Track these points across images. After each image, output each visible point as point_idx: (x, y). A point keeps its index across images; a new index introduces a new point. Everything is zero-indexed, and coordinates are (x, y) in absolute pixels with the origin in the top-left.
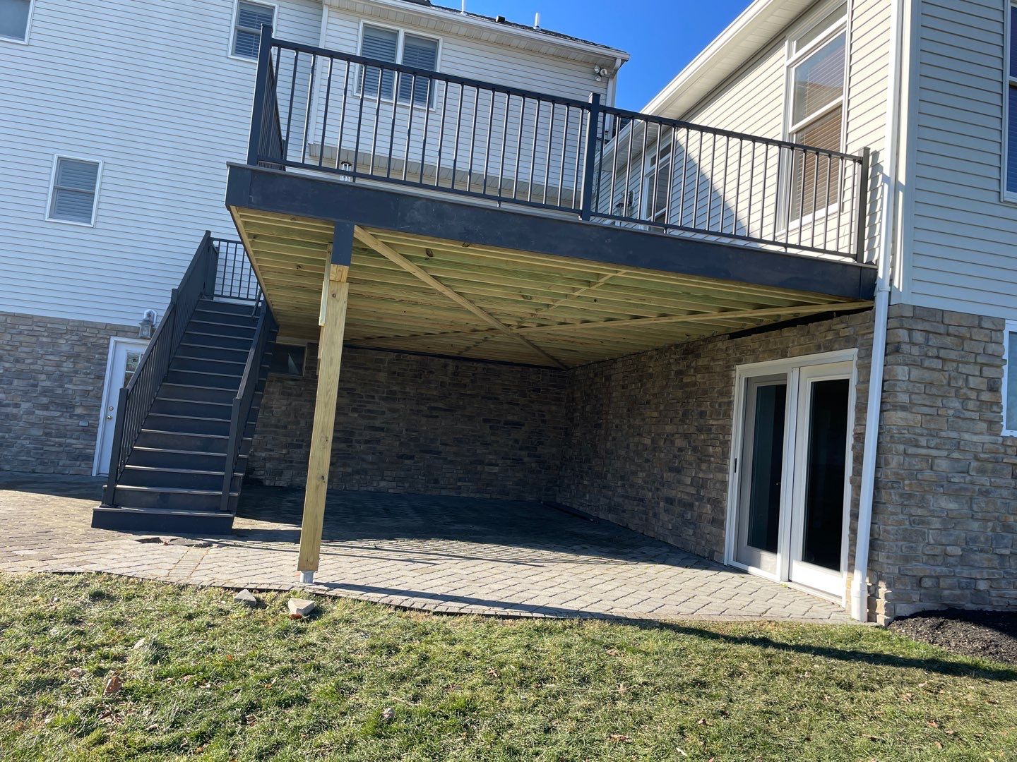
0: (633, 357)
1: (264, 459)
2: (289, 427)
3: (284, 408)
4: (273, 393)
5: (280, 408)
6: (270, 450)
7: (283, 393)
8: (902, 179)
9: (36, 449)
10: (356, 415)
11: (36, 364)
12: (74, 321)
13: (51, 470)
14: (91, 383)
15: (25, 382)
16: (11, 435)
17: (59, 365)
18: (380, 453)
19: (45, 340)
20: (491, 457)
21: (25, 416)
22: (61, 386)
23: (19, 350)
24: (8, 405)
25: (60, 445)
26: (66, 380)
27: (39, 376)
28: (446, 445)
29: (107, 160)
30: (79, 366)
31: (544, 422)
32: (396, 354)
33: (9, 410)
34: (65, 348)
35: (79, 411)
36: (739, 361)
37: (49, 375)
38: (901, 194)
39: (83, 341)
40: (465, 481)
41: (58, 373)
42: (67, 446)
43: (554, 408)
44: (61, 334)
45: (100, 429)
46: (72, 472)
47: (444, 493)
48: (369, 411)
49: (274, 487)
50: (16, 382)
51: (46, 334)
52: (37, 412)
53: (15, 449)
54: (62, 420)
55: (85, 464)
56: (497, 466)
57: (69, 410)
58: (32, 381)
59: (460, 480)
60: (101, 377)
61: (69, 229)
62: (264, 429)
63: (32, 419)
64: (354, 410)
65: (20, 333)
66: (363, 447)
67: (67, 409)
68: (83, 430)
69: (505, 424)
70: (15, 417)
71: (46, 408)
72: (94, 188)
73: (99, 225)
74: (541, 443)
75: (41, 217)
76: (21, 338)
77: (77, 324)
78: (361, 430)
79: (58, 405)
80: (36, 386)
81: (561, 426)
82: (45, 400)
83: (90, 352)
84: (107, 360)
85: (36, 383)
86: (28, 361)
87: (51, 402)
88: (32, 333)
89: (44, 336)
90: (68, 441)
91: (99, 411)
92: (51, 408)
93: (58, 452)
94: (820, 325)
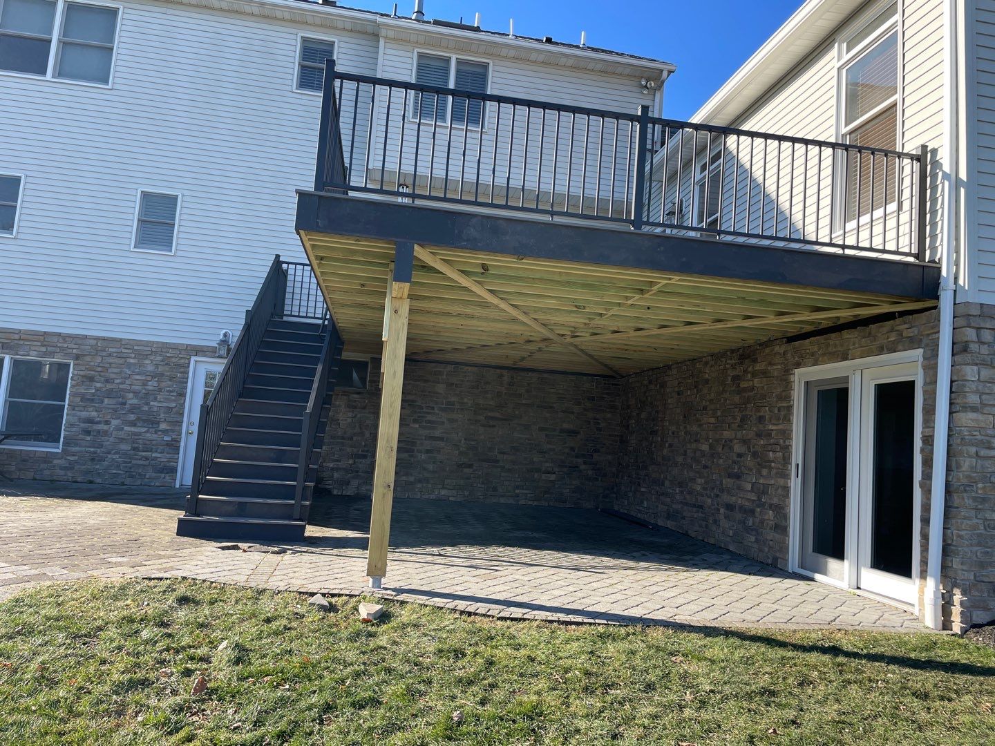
0: (688, 363)
1: (332, 469)
2: (355, 438)
3: (349, 420)
4: (339, 406)
5: (346, 420)
6: (337, 461)
7: (349, 406)
8: (963, 175)
9: (125, 462)
10: (417, 426)
11: (125, 383)
12: (158, 343)
13: (139, 482)
14: (174, 401)
15: (114, 401)
16: (102, 450)
17: (144, 384)
18: (441, 462)
19: (132, 361)
20: (547, 465)
21: (115, 433)
22: (147, 404)
23: (110, 370)
24: (99, 423)
25: (147, 459)
26: (151, 398)
27: (127, 394)
28: (504, 453)
29: (186, 193)
30: (163, 385)
31: (599, 429)
32: (453, 366)
33: (101, 427)
34: (150, 368)
35: (163, 426)
36: (798, 365)
37: (136, 393)
38: (962, 191)
39: (166, 361)
40: (523, 489)
41: (144, 391)
42: (152, 460)
43: (609, 415)
44: (147, 355)
45: (182, 444)
46: (157, 484)
47: (502, 500)
48: (429, 422)
49: (342, 495)
50: (106, 400)
51: (133, 356)
52: (126, 428)
53: (106, 463)
54: (148, 435)
55: (169, 476)
56: (554, 473)
57: (155, 426)
58: (121, 399)
59: (518, 487)
60: (183, 395)
61: (152, 258)
62: (331, 440)
63: (121, 434)
64: (415, 421)
65: (110, 355)
66: (424, 456)
67: (152, 424)
68: (167, 445)
69: (560, 432)
70: (106, 433)
71: (133, 424)
72: (174, 219)
73: (179, 254)
74: (597, 451)
75: (126, 248)
76: (111, 360)
77: (160, 346)
78: (422, 439)
79: (144, 421)
80: (125, 404)
81: (616, 433)
82: (132, 417)
83: (172, 372)
84: (187, 378)
85: (124, 401)
86: (118, 381)
87: (138, 419)
88: (120, 356)
89: (131, 358)
90: (154, 455)
91: (181, 426)
92: (138, 424)
93: (145, 465)
94: (882, 327)
